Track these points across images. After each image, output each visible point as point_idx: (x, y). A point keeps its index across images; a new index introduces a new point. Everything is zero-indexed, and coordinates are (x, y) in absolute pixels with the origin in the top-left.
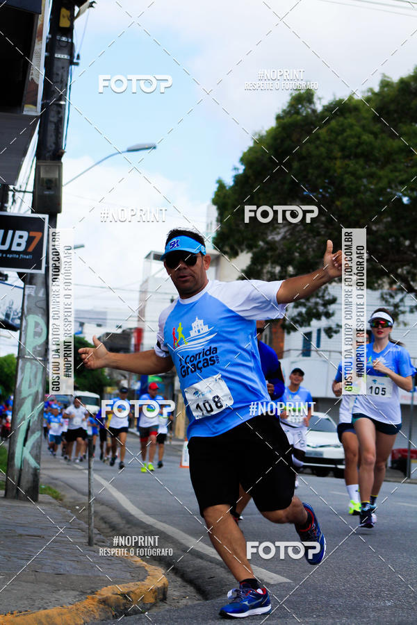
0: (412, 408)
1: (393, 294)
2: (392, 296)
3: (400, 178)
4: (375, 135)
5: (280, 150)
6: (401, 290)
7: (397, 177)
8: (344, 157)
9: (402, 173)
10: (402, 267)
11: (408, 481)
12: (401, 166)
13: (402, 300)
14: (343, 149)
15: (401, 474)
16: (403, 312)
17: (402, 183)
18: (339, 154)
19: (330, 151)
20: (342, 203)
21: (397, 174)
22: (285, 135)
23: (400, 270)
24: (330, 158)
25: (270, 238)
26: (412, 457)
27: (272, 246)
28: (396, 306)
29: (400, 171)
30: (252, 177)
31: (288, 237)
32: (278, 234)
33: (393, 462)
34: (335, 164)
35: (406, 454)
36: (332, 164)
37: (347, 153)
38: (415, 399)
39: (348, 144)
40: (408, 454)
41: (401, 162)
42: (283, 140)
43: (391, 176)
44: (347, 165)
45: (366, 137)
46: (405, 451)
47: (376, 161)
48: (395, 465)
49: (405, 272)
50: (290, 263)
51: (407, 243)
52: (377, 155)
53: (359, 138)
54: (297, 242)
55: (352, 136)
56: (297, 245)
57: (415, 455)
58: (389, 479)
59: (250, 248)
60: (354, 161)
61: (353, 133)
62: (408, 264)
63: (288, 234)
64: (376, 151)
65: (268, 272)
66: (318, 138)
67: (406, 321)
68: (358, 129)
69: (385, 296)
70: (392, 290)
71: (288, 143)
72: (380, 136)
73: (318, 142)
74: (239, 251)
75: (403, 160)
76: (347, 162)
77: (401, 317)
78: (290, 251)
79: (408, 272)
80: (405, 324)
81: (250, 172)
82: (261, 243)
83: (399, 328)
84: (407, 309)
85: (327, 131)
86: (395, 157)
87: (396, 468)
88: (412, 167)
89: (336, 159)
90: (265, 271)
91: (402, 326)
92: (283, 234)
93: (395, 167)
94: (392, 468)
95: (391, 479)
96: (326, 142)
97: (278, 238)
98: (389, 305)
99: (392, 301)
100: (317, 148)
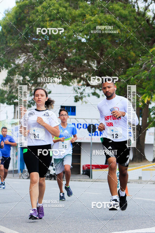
0: (91, 144)
1: (80, 87)
2: (79, 89)
3: (80, 29)
4: (66, 8)
5: (19, 19)
6: (83, 85)
7: (78, 29)
8: (51, 20)
9: (80, 27)
10: (83, 74)
11: (91, 180)
12: (80, 23)
13: (84, 90)
14: (50, 16)
15: (88, 177)
16: (85, 96)
17: (81, 32)
18: (48, 19)
19: (43, 18)
20: (51, 43)
21: (78, 27)
22: (21, 11)
23: (82, 76)
24: (44, 21)
25: (16, 62)
26: (92, 168)
27: (18, 66)
28: (81, 93)
29: (80, 26)
30: (6, 33)
31: (26, 61)
32: (21, 60)
33: (83, 171)
34: (46, 24)
35: (89, 167)
36: (45, 24)
37: (52, 18)
38: (93, 139)
39: (52, 13)
40: (91, 167)
41: (80, 21)
42: (20, 13)
43: (75, 28)
44: (52, 24)
45: (61, 9)
46: (89, 165)
47: (67, 21)
48: (84, 173)
49: (85, 77)
50: (27, 74)
51: (86, 62)
52: (67, 18)
53: (58, 10)
54: (30, 64)
55: (54, 9)
56: (31, 65)
57: (94, 167)
58: (81, 180)
59: (7, 67)
60: (56, 22)
61: (55, 8)
62: (87, 72)
63: (26, 59)
64: (67, 16)
65: (16, 80)
66: (37, 11)
67: (86, 101)
68: (57, 5)
69: (75, 89)
70: (79, 85)
71: (23, 15)
72: (68, 8)
73: (37, 14)
74: (1, 70)
75: (81, 20)
76: (52, 22)
77: (84, 99)
78: (27, 69)
79: (87, 77)
80: (86, 103)
81: (4, 31)
82: (12, 65)
83: (82, 104)
84: (87, 95)
85: (41, 8)
86: (77, 19)
87: (86, 174)
88: (85, 24)
89: (46, 21)
90: (15, 79)
91: (84, 103)
92: (23, 60)
93: (77, 24)
94: (83, 174)
95: (83, 180)
96: (41, 13)
97: (21, 62)
98: (78, 93)
99: (79, 91)
100: (37, 16)
